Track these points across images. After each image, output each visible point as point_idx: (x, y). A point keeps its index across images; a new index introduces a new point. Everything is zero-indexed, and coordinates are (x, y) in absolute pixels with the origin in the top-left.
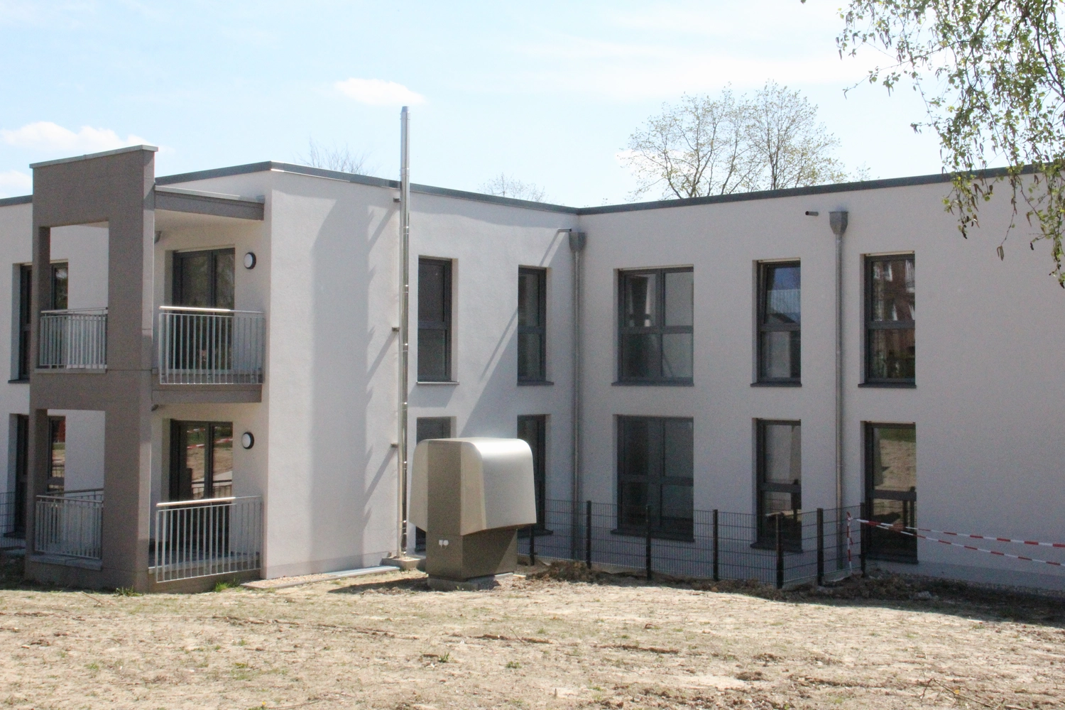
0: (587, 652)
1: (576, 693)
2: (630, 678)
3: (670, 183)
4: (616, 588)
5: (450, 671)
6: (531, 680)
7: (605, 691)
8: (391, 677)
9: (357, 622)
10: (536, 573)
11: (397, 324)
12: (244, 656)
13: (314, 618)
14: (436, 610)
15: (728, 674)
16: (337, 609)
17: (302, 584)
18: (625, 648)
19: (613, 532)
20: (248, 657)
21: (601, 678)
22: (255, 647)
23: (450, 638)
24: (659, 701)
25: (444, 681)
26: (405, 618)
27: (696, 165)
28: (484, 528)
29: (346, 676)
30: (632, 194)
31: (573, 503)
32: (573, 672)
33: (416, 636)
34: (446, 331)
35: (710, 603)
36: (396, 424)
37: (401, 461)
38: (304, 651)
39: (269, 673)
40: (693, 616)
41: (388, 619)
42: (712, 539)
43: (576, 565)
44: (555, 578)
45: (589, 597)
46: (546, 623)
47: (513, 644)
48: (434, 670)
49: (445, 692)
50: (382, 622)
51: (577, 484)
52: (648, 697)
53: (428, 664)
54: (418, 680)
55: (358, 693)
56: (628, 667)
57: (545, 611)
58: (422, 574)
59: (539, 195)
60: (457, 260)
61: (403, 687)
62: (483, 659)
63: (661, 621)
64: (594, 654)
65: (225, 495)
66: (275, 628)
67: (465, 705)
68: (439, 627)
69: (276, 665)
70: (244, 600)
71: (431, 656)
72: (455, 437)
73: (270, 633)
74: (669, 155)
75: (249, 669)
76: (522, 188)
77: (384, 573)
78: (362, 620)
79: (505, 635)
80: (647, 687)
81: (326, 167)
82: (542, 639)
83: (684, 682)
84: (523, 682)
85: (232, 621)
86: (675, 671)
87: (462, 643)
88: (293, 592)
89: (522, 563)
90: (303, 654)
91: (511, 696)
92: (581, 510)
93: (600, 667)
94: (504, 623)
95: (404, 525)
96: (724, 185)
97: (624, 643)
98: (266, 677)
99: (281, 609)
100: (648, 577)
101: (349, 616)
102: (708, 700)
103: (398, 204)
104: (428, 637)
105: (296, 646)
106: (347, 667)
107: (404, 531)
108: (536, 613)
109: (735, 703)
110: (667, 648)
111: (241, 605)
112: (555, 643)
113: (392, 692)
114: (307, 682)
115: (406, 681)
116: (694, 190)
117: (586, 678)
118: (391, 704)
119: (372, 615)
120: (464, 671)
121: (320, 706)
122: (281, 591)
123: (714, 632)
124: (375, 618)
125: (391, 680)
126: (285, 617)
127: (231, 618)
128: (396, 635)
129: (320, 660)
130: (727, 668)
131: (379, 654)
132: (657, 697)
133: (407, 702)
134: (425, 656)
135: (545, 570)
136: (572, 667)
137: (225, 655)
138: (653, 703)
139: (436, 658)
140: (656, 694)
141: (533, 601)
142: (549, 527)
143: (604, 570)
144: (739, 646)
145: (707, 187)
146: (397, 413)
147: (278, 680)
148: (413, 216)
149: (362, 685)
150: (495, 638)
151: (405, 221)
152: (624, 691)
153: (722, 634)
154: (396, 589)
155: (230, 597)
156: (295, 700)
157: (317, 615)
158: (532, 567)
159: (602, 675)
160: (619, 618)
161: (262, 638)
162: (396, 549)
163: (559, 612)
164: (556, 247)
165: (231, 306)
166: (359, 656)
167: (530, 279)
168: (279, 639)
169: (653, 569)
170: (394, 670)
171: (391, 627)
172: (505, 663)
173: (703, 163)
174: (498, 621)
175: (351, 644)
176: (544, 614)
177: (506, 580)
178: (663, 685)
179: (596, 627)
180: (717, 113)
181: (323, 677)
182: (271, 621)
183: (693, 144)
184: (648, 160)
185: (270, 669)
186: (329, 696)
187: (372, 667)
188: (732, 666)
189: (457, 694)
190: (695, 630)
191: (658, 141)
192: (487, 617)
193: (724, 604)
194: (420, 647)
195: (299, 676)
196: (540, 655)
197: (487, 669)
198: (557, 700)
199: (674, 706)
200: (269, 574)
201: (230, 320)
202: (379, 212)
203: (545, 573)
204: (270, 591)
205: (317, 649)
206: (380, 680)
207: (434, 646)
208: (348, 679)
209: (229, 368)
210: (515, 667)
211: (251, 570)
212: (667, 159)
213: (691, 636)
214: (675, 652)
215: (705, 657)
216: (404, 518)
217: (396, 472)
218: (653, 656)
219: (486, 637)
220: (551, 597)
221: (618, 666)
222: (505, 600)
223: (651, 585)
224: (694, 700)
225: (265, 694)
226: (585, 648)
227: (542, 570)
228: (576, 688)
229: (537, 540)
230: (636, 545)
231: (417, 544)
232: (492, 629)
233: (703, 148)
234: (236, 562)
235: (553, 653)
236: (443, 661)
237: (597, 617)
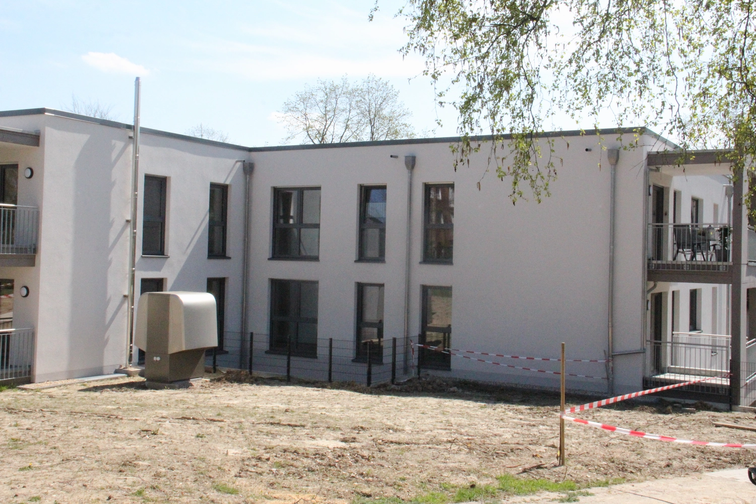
0: (248, 427)
1: (240, 452)
2: (274, 442)
3: (308, 134)
4: (268, 387)
5: (159, 440)
6: (212, 445)
7: (259, 450)
8: (119, 445)
9: (98, 410)
10: (217, 378)
11: (129, 218)
12: (17, 433)
13: (68, 408)
14: (151, 402)
15: (336, 439)
16: (84, 401)
17: (60, 386)
18: (272, 424)
19: (266, 352)
20: (20, 434)
21: (256, 443)
22: (26, 427)
23: (160, 420)
24: (292, 456)
25: (155, 447)
26: (130, 407)
27: (324, 123)
28: (184, 349)
29: (89, 445)
30: (284, 140)
31: (242, 333)
32: (239, 440)
33: (137, 418)
34: (162, 224)
35: (326, 396)
36: (127, 283)
37: (130, 306)
38: (60, 429)
39: (35, 444)
40: (315, 404)
41: (119, 408)
42: (328, 357)
43: (242, 373)
44: (228, 381)
45: (250, 393)
46: (222, 409)
47: (201, 423)
48: (148, 440)
49: (155, 454)
50: (115, 409)
51: (244, 321)
52: (286, 454)
53: (145, 436)
54: (138, 446)
55: (96, 455)
56: (274, 436)
57: (222, 401)
58: (142, 379)
59: (225, 138)
60: (170, 177)
61: (127, 451)
62: (180, 432)
63: (295, 407)
64: (252, 428)
65: (7, 328)
66: (40, 414)
67: (169, 461)
68: (152, 412)
69: (40, 439)
70: (19, 397)
71: (147, 431)
72: (166, 291)
73: (36, 418)
74: (308, 116)
75: (20, 442)
76: (213, 133)
77: (117, 378)
78: (101, 408)
79: (195, 417)
80: (285, 448)
81: (83, 114)
82: (219, 419)
83: (309, 444)
84: (206, 446)
85: (10, 411)
86: (303, 438)
87: (168, 422)
88: (54, 391)
89: (208, 371)
90: (59, 432)
91: (198, 455)
92: (246, 338)
93: (256, 436)
94: (195, 410)
95: (131, 347)
96: (342, 137)
97: (272, 421)
98: (33, 447)
99: (45, 402)
100: (288, 380)
101: (93, 406)
102: (323, 455)
103: (131, 140)
104: (145, 418)
105: (55, 426)
106: (90, 439)
107: (131, 351)
108: (216, 403)
109: (339, 456)
110: (298, 424)
111: (16, 400)
112: (228, 421)
113: (120, 454)
114: (62, 449)
115: (129, 447)
116: (323, 139)
117: (247, 443)
118: (119, 462)
119: (108, 405)
120: (168, 440)
121: (70, 465)
122: (45, 391)
123: (328, 414)
124: (110, 407)
125: (119, 447)
126: (47, 407)
127: (9, 409)
128: (124, 418)
129: (71, 435)
130: (335, 435)
131: (112, 430)
132: (291, 454)
133: (130, 460)
134: (143, 431)
135: (223, 376)
136: (238, 436)
137: (4, 433)
138: (289, 457)
139: (150, 432)
140: (291, 452)
141: (214, 395)
142: (226, 349)
143: (260, 376)
144: (342, 422)
145: (331, 137)
146: (128, 276)
147: (42, 449)
148: (141, 147)
149: (99, 450)
150: (189, 419)
151: (136, 151)
152: (271, 450)
153: (333, 414)
154: (124, 388)
155: (8, 395)
156: (53, 461)
157: (70, 406)
158: (214, 374)
159: (257, 441)
160: (269, 405)
161: (31, 421)
162: (125, 362)
163: (231, 402)
164: (234, 172)
165: (15, 202)
166: (99, 431)
167: (218, 191)
168: (43, 422)
169: (291, 374)
170: (121, 440)
171: (120, 413)
172: (195, 434)
173: (329, 122)
174: (192, 408)
175: (93, 424)
176: (221, 404)
177: (196, 382)
178: (295, 446)
179: (254, 411)
180: (339, 92)
181: (73, 445)
182: (37, 410)
183: (323, 110)
184: (295, 119)
185: (36, 442)
186: (77, 458)
187: (107, 439)
188: (338, 434)
189: (163, 455)
190: (316, 413)
191: (301, 107)
192: (184, 406)
193: (335, 396)
194: (140, 425)
195: (56, 446)
196: (218, 429)
197: (183, 438)
198: (228, 457)
199: (301, 459)
200: (37, 380)
201: (14, 212)
202: (119, 145)
203: (222, 378)
204: (37, 390)
205: (69, 428)
206: (113, 447)
207: (149, 425)
208: (90, 446)
209: (12, 243)
210: (202, 437)
211: (25, 377)
212: (306, 119)
213: (314, 416)
214: (303, 426)
215: (322, 429)
216: (131, 342)
217: (127, 313)
218: (290, 429)
219: (183, 418)
220: (226, 393)
221: (267, 435)
222: (196, 395)
223: (290, 385)
224: (314, 455)
225: (32, 458)
226: (247, 424)
227: (220, 376)
228: (241, 449)
229: (218, 357)
230: (280, 361)
231: (139, 359)
232: (187, 413)
233: (329, 113)
234: (14, 372)
235: (226, 428)
236: (154, 434)
237: (255, 405)
